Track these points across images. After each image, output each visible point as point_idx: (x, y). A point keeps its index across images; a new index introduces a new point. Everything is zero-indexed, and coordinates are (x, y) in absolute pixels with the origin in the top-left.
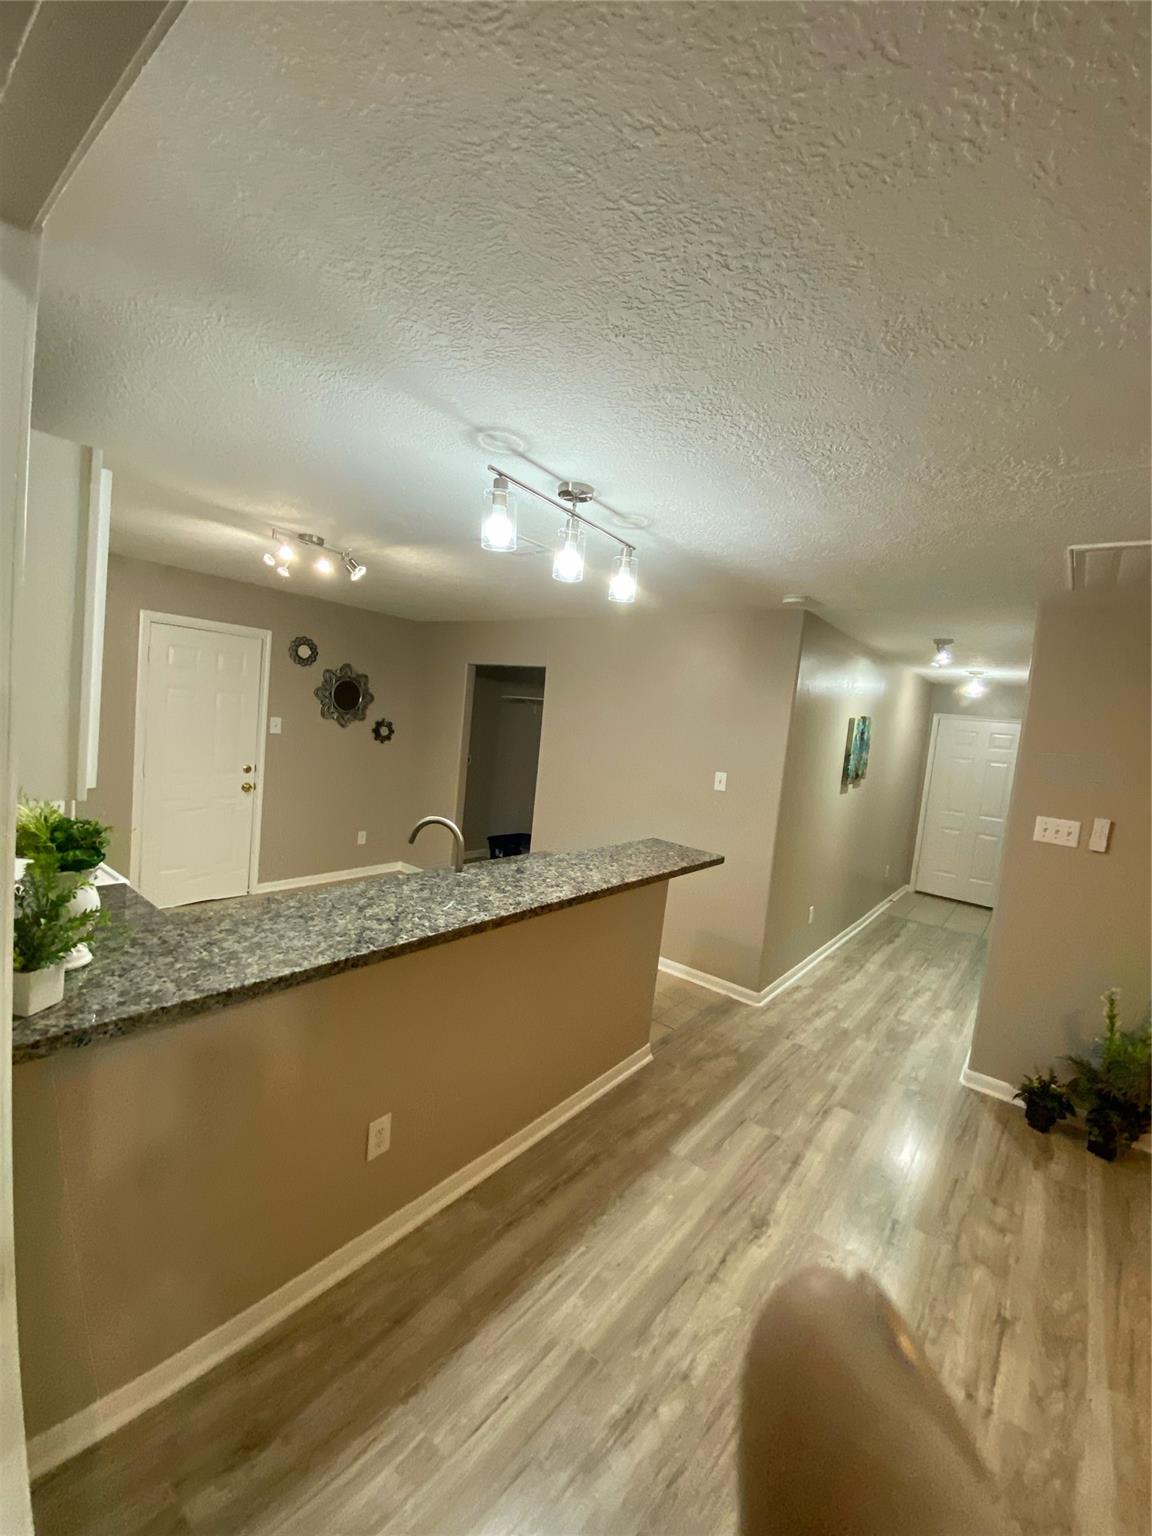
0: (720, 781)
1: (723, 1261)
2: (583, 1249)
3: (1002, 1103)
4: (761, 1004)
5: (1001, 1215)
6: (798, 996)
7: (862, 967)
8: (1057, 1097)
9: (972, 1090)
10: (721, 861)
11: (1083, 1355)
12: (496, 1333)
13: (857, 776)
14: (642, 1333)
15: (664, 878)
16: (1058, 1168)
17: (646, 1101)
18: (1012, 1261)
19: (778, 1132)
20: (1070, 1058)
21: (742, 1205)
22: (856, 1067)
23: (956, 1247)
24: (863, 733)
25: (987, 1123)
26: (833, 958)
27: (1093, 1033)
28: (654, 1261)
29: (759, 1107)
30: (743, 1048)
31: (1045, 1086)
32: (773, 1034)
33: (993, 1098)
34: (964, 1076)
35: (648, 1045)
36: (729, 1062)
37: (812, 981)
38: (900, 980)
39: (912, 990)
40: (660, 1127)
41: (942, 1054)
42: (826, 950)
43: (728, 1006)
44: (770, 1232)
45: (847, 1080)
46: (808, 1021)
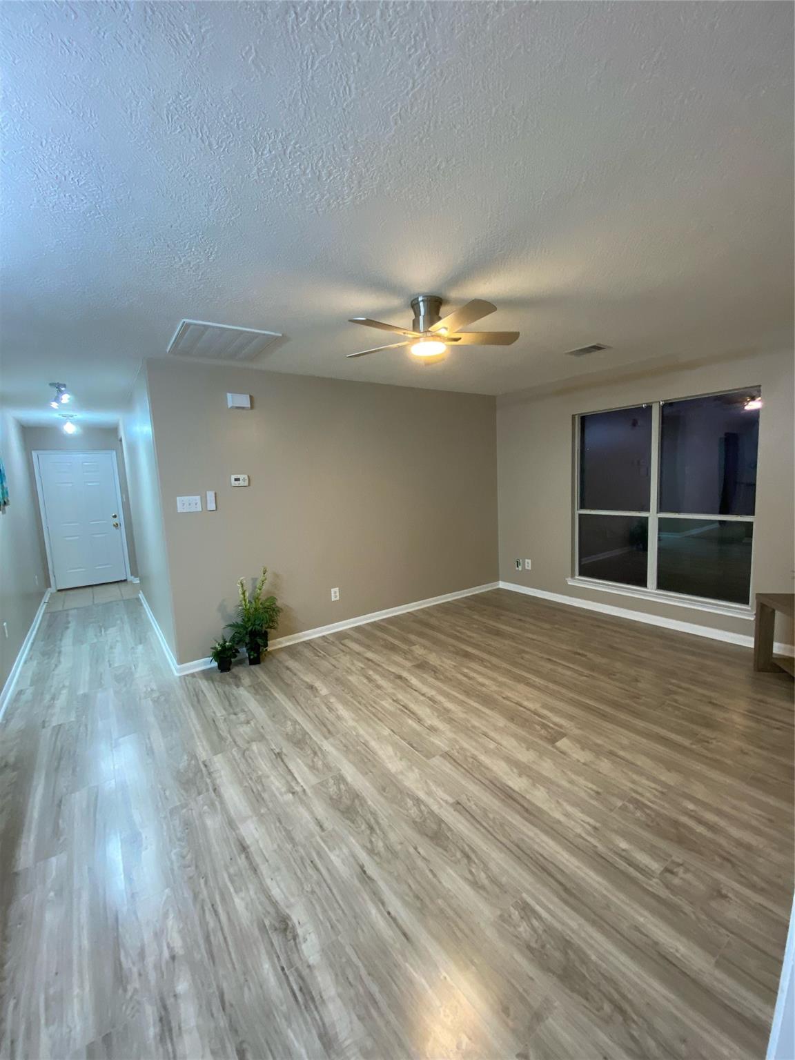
3: (205, 671)
8: (230, 648)
9: (184, 676)
11: (311, 738)
13: (5, 503)
16: (246, 680)
18: (262, 730)
20: (231, 625)
22: (112, 710)
23: (237, 746)
25: (204, 685)
27: (237, 605)
30: (11, 759)
32: (29, 733)
33: (196, 672)
34: (176, 670)
37: (27, 682)
38: (94, 646)
41: (155, 669)
46: (51, 706)
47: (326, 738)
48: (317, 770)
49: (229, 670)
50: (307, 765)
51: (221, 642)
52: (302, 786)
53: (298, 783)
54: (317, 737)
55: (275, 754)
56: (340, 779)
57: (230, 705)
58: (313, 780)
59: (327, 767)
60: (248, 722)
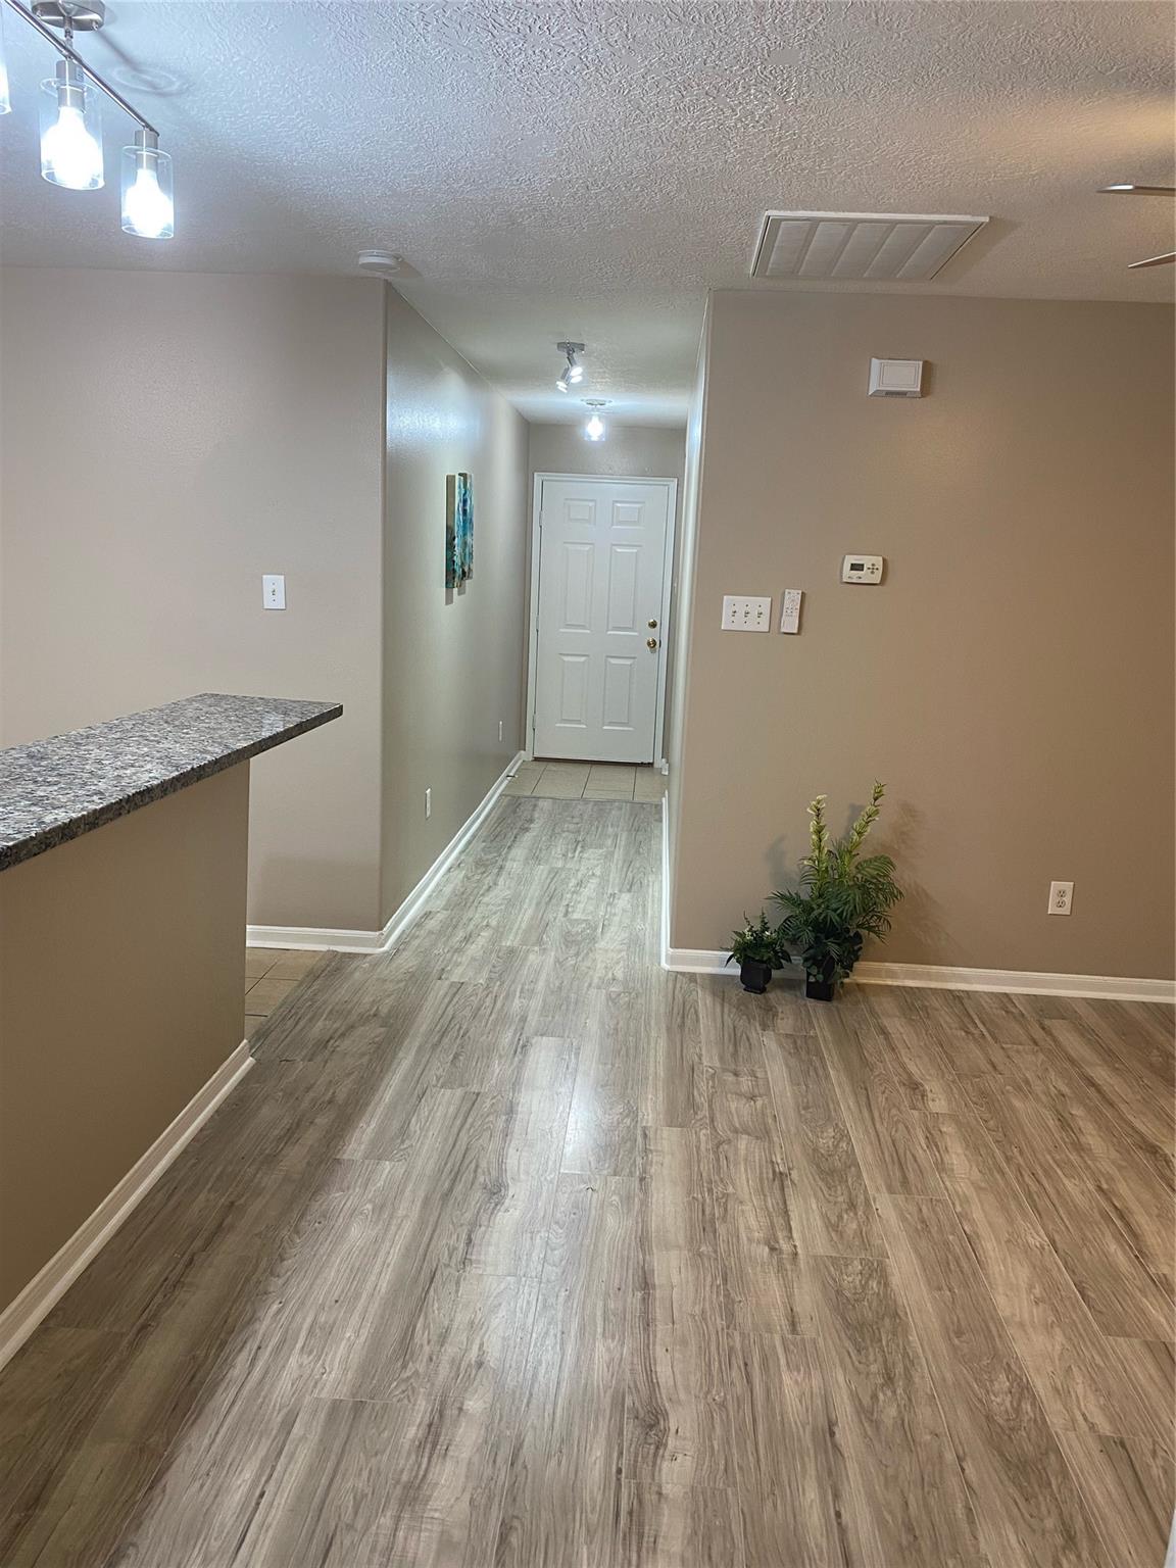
0: (274, 590)
1: (469, 1241)
2: (275, 1307)
3: (713, 978)
4: (385, 948)
5: (746, 1083)
6: (432, 924)
7: (501, 868)
8: (770, 945)
9: (678, 973)
10: (337, 712)
11: (859, 1175)
13: (464, 573)
14: (406, 1348)
15: (243, 755)
16: (786, 1023)
17: (270, 1114)
18: (771, 1123)
19: (475, 1088)
21: (467, 1176)
22: (541, 986)
23: (714, 1129)
24: (465, 502)
25: (704, 1001)
26: (459, 866)
29: (438, 1068)
30: (384, 1010)
31: (758, 937)
32: (419, 980)
33: (702, 974)
34: (666, 958)
35: (245, 1041)
36: (375, 1031)
37: (441, 903)
38: (554, 872)
39: (573, 882)
40: (311, 1137)
41: (634, 943)
42: (446, 859)
43: (335, 966)
44: (511, 1193)
45: (536, 1003)
46: (459, 950)
47: (891, 1190)
48: (841, 1235)
49: (762, 990)
50: (825, 1217)
51: (757, 927)
52: (795, 1246)
53: (791, 1237)
54: (872, 1180)
55: (774, 1172)
56: (878, 1270)
57: (735, 1053)
58: (822, 1247)
59: (864, 1240)
60: (753, 1098)
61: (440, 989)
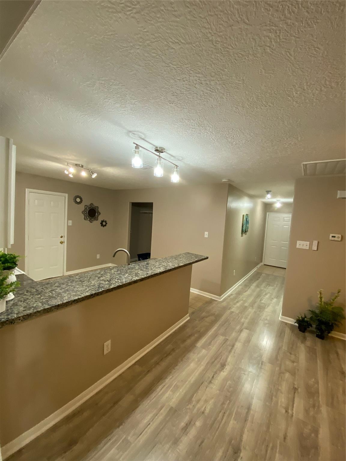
0: (206, 234)
1: (213, 377)
2: (171, 377)
3: (292, 325)
4: (221, 300)
5: (293, 357)
6: (232, 297)
7: (250, 287)
8: (307, 322)
9: (283, 321)
10: (207, 258)
11: (318, 397)
12: (146, 404)
13: (246, 231)
14: (190, 401)
15: (191, 264)
16: (308, 343)
17: (188, 331)
18: (296, 371)
19: (227, 338)
20: (310, 310)
21: (218, 360)
22: (249, 317)
23: (280, 368)
24: (247, 219)
25: (288, 331)
26: (241, 285)
27: (316, 302)
28: (192, 379)
29: (222, 330)
30: (216, 313)
31: (303, 319)
32: (225, 309)
33: (289, 323)
34: (280, 318)
35: (188, 314)
36: (212, 318)
37: (235, 292)
38: (261, 290)
39: (264, 293)
40: (193, 338)
41: (274, 312)
42: (239, 283)
43: (211, 301)
44: (226, 367)
45: (247, 321)
46: (235, 304)
48: (308, 414)
50: (305, 407)
51: (303, 316)
52: (293, 413)
53: (293, 410)
55: (294, 387)
58: (301, 416)
59: (314, 419)
61: (228, 312)
